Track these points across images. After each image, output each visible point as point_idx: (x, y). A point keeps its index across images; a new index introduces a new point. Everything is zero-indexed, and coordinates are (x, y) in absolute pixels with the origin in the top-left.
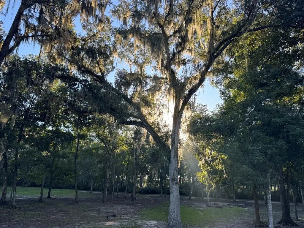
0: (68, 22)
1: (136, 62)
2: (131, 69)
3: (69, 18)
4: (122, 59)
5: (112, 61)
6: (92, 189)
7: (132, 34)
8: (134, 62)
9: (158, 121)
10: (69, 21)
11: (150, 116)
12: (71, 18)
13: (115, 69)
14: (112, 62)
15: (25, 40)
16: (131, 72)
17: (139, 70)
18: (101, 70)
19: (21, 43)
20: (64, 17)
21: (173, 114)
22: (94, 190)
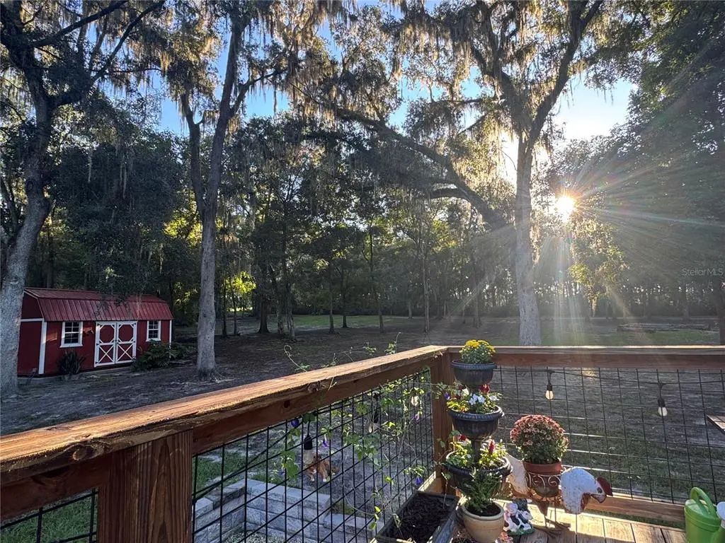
0: (307, 38)
1: (440, 79)
2: (431, 94)
3: (308, 30)
4: (414, 80)
5: (395, 89)
6: (410, 313)
7: (410, 26)
8: (437, 80)
9: (488, 183)
10: (309, 35)
11: (473, 176)
12: (311, 29)
13: (402, 103)
14: (394, 91)
15: (250, 88)
16: (432, 100)
17: (448, 94)
18: (377, 110)
19: (246, 94)
20: (299, 32)
21: (516, 163)
22: (413, 315)
